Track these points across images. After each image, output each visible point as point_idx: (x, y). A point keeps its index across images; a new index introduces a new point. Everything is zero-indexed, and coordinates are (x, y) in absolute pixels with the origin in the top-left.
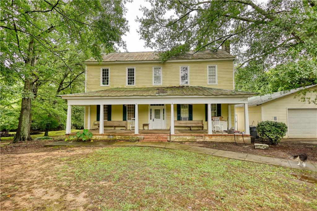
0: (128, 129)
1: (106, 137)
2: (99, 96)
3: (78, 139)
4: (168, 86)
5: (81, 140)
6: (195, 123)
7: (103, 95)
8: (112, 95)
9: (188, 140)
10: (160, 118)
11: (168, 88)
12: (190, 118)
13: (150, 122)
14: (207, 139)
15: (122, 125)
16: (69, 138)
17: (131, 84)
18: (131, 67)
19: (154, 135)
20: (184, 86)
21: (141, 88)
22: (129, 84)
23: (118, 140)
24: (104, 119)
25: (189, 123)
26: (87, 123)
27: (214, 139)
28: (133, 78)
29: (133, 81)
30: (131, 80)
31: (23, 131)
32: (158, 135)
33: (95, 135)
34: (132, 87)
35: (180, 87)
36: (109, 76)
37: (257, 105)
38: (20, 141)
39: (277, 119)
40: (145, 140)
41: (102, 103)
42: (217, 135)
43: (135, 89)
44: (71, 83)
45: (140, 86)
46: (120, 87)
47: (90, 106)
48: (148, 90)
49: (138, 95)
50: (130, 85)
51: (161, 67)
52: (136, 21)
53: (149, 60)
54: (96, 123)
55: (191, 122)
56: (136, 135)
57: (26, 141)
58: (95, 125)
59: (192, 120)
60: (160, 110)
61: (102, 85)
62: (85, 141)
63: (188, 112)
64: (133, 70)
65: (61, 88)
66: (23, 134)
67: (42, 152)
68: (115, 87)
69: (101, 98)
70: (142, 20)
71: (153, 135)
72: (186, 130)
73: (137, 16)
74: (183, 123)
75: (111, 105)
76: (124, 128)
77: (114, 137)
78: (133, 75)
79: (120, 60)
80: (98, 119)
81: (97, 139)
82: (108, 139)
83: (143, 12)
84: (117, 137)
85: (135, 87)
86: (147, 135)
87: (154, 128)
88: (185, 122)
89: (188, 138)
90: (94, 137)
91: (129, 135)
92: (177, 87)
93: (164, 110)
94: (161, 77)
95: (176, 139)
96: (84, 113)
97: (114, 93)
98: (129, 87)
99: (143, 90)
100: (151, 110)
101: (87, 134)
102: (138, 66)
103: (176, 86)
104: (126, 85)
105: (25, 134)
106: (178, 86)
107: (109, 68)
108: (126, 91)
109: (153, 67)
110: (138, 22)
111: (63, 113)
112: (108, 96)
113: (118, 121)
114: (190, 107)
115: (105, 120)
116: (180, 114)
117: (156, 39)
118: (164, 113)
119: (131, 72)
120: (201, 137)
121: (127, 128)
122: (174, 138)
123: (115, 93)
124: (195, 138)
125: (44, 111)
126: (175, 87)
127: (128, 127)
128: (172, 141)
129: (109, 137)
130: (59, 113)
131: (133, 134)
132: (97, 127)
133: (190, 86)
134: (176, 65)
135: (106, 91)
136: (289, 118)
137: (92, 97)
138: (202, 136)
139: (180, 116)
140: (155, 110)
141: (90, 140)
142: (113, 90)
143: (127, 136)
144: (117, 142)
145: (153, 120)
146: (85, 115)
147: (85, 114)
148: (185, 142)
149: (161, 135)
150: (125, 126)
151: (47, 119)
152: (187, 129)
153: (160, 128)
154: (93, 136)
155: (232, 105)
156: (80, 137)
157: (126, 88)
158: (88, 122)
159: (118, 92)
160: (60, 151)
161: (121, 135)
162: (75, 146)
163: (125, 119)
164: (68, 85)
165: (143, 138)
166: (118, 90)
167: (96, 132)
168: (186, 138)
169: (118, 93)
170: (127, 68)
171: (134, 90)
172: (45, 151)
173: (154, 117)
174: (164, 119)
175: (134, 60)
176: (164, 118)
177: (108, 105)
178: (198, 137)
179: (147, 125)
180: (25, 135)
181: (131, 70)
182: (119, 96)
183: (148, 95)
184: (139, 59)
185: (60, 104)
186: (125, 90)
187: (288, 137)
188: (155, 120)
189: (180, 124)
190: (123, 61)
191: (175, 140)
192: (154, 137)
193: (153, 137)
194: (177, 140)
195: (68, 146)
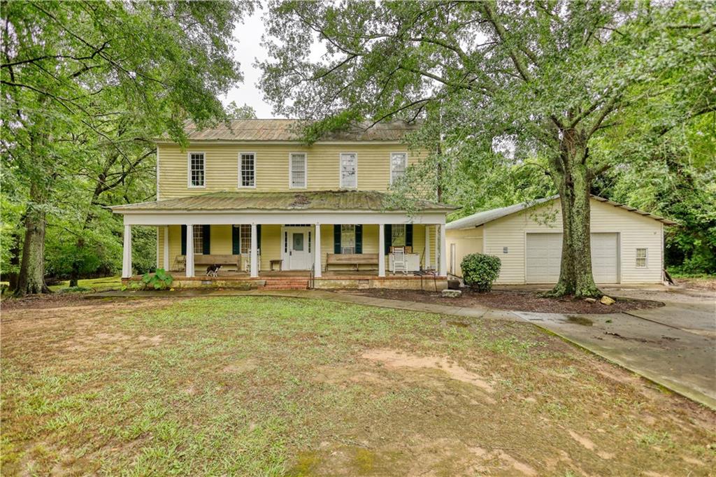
0: (243, 270)
1: (198, 284)
2: (184, 209)
3: (146, 286)
4: (318, 190)
5: (152, 289)
6: (364, 259)
7: (190, 207)
8: (209, 208)
9: (344, 287)
10: (302, 250)
11: (316, 193)
12: (358, 250)
13: (284, 256)
14: (377, 284)
15: (230, 263)
16: (129, 285)
17: (248, 184)
18: (248, 152)
19: (285, 278)
20: (347, 191)
21: (267, 193)
22: (244, 184)
23: (220, 287)
24: (196, 251)
25: (356, 259)
26: (163, 259)
27: (387, 284)
28: (252, 173)
29: (252, 178)
30: (248, 177)
31: (32, 275)
32: (291, 278)
33: (179, 279)
34: (249, 191)
35: (339, 192)
36: (205, 170)
37: (477, 226)
38: (27, 293)
39: (509, 251)
40: (267, 286)
41: (190, 222)
42: (393, 279)
43: (255, 196)
44: (124, 175)
45: (265, 189)
46: (227, 190)
47: (168, 226)
48: (278, 196)
49: (256, 208)
50: (246, 187)
51: (306, 153)
52: (255, 66)
53: (282, 140)
54: (181, 258)
55: (359, 255)
56: (253, 279)
57: (40, 294)
58: (179, 262)
59: (361, 253)
60: (302, 235)
61: (191, 185)
62: (159, 289)
63: (354, 238)
64: (252, 157)
65: (102, 187)
66: (33, 280)
67: (84, 305)
68: (217, 189)
69: (189, 212)
70: (266, 65)
71: (283, 278)
72: (350, 271)
73: (256, 58)
74: (344, 258)
75: (209, 226)
76: (236, 269)
77: (214, 283)
78: (252, 168)
79: (226, 139)
80: (184, 252)
81: (182, 286)
82: (203, 286)
83: (268, 49)
84: (219, 283)
85: (254, 191)
86: (273, 278)
87: (292, 268)
88: (347, 256)
89: (344, 283)
90: (176, 284)
91: (241, 278)
92: (333, 192)
93: (310, 235)
94: (306, 173)
95: (323, 285)
96: (156, 239)
97: (214, 202)
98: (242, 191)
99: (268, 198)
100: (286, 235)
101: (163, 277)
102: (261, 150)
103: (333, 190)
104: (239, 186)
105: (36, 281)
106: (336, 190)
107: (205, 152)
108: (237, 199)
109: (290, 153)
110: (258, 68)
111: (111, 240)
112: (201, 209)
113: (222, 256)
114: (359, 229)
115: (196, 254)
116: (339, 242)
117: (295, 100)
118: (310, 241)
119: (248, 162)
120: (366, 282)
121: (239, 268)
122: (321, 284)
123: (215, 204)
124: (357, 283)
125: (71, 236)
126: (331, 191)
127: (242, 266)
128: (317, 289)
129: (205, 283)
130: (103, 239)
131: (248, 278)
132: (181, 266)
133: (359, 189)
134: (333, 150)
135: (197, 198)
136: (527, 249)
137: (171, 212)
138: (368, 280)
139: (340, 246)
140: (294, 235)
141: (168, 289)
142: (212, 196)
143: (237, 282)
144: (218, 290)
145: (291, 253)
146: (158, 244)
147: (158, 241)
148: (338, 290)
149: (298, 278)
150: (236, 265)
151: (74, 253)
152: (352, 269)
153: (304, 268)
154: (174, 282)
155: (433, 227)
156: (149, 282)
157: (237, 193)
158: (165, 258)
159: (221, 200)
160: (116, 304)
161: (225, 280)
162: (141, 297)
163: (236, 251)
164: (118, 179)
165: (264, 284)
166: (222, 197)
167: (181, 275)
168: (341, 284)
169: (221, 202)
170: (239, 153)
171: (253, 197)
172: (89, 304)
173: (292, 248)
174: (310, 252)
175: (254, 139)
176: (310, 249)
177: (204, 226)
178: (361, 282)
179: (278, 262)
180: (36, 283)
181: (248, 157)
182: (220, 210)
183: (274, 207)
184: (264, 136)
185: (103, 222)
186: (236, 196)
187: (525, 282)
188: (294, 252)
189: (340, 260)
190: (231, 140)
191: (323, 287)
192: (285, 282)
193: (282, 283)
194: (326, 288)
195: (130, 297)
